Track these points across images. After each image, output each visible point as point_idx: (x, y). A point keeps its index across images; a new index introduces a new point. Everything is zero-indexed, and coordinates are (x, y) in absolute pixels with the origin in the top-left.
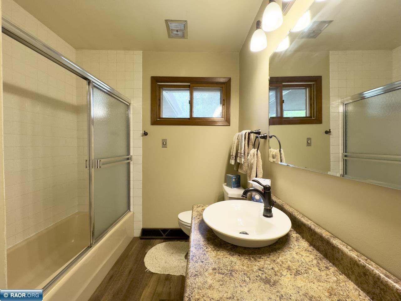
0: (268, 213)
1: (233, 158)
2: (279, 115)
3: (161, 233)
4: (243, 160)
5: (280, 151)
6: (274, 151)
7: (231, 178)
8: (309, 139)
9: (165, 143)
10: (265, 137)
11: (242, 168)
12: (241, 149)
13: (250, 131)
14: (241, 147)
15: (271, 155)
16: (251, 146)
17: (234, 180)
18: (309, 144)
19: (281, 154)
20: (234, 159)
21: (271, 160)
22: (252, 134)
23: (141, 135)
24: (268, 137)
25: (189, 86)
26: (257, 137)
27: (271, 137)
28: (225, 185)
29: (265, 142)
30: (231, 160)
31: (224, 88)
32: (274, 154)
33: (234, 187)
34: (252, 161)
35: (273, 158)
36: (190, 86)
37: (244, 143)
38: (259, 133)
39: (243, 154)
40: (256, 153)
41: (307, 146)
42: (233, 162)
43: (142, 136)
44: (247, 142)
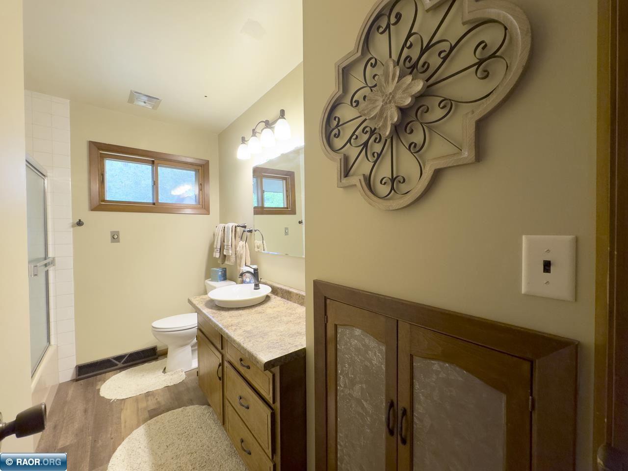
0: (257, 287)
1: (217, 251)
2: (260, 205)
3: (113, 362)
4: (230, 252)
5: (263, 242)
6: (258, 242)
7: (217, 272)
8: (286, 229)
9: (116, 237)
10: (250, 231)
11: (229, 260)
12: (228, 242)
13: (237, 225)
14: (227, 239)
15: (256, 246)
16: (237, 238)
17: (220, 273)
18: (286, 233)
19: (263, 245)
20: (219, 252)
21: (256, 250)
22: (238, 229)
23: (71, 225)
24: (253, 231)
25: (153, 162)
26: (244, 231)
27: (256, 231)
28: (210, 281)
29: (251, 235)
30: (214, 253)
31: (200, 171)
32: (258, 245)
33: (221, 280)
34: (242, 252)
35: (258, 248)
36: (155, 162)
37: (230, 235)
38: (245, 227)
39: (230, 246)
40: (244, 245)
41: (286, 235)
42: (217, 255)
43: (73, 226)
44: (234, 234)
